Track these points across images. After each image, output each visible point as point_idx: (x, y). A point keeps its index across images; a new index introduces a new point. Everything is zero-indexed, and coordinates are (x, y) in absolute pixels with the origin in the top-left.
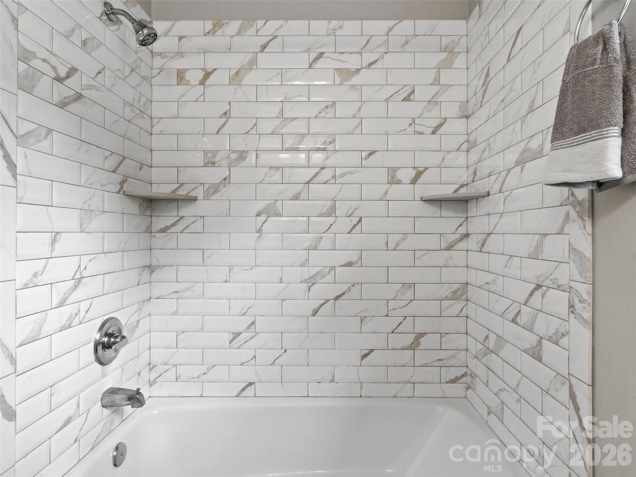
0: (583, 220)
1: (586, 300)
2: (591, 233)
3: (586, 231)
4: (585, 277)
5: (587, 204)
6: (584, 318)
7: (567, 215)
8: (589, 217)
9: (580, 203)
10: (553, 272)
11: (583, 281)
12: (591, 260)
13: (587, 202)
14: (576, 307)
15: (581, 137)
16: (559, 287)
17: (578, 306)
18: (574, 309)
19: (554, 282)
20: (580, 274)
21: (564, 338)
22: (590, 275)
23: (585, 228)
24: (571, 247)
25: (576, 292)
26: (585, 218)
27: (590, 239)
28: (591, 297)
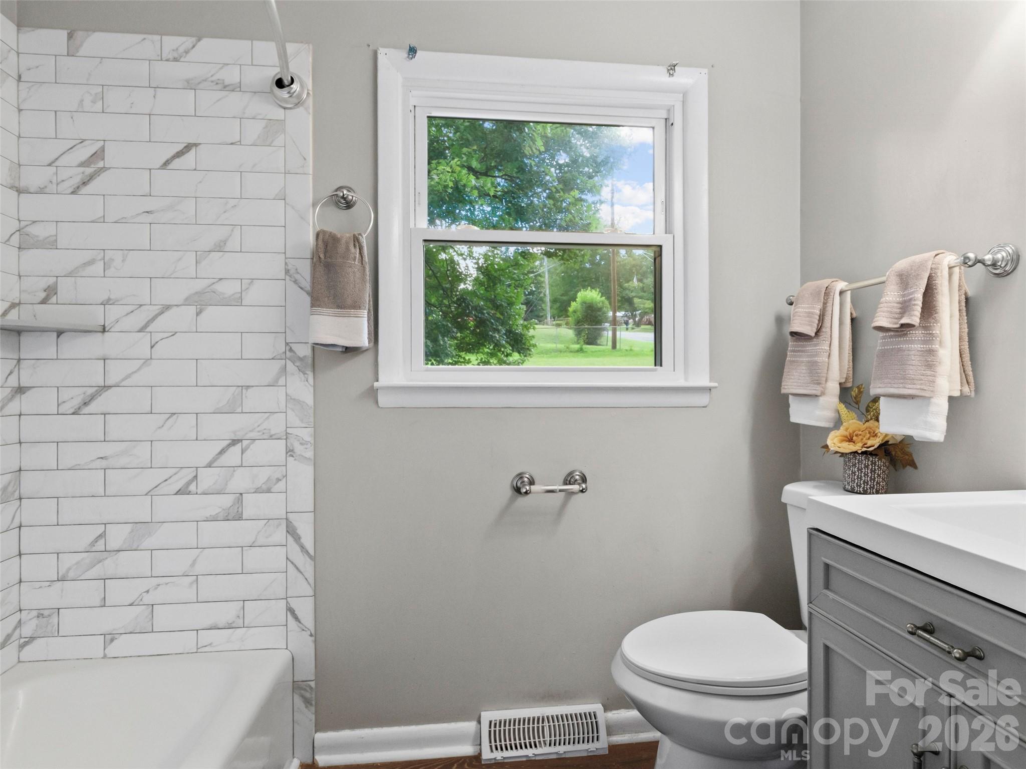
0: (304, 374)
1: (309, 442)
2: (313, 385)
3: (309, 384)
4: (306, 423)
5: (310, 361)
6: (306, 458)
7: (284, 369)
8: (311, 372)
9: (301, 359)
10: (261, 424)
11: (305, 426)
12: (313, 407)
13: (310, 359)
14: (296, 450)
15: (346, 312)
16: (271, 436)
17: (298, 449)
18: (294, 453)
19: (263, 433)
20: (302, 421)
21: (280, 482)
22: (312, 419)
23: (307, 381)
24: (288, 397)
25: (296, 437)
26: (307, 372)
27: (312, 389)
28: (313, 438)
